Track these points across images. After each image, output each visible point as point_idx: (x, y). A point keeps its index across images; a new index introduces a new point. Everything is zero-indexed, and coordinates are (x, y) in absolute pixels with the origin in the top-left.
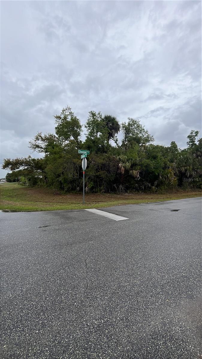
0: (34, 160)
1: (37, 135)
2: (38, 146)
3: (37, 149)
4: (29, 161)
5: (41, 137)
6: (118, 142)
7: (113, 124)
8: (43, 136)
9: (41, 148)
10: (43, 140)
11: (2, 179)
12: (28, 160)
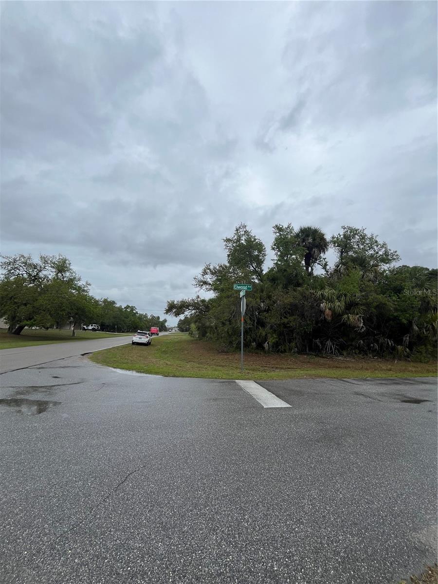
0: (203, 301)
1: (204, 267)
2: (205, 283)
3: (204, 287)
4: (197, 303)
5: (209, 269)
6: (328, 267)
7: (314, 240)
8: (211, 267)
9: (210, 284)
10: (212, 273)
11: (174, 328)
12: (196, 301)
